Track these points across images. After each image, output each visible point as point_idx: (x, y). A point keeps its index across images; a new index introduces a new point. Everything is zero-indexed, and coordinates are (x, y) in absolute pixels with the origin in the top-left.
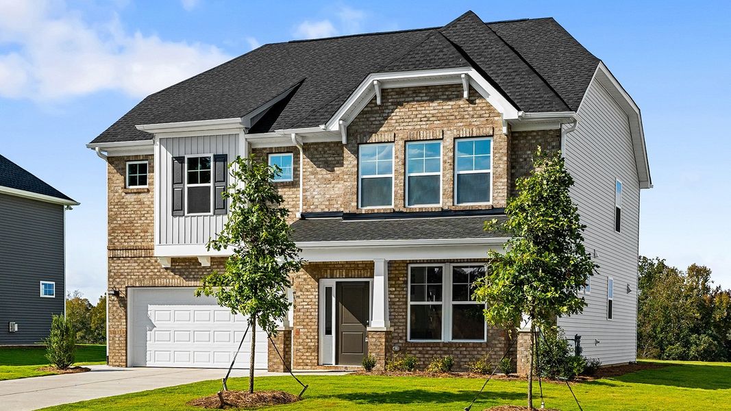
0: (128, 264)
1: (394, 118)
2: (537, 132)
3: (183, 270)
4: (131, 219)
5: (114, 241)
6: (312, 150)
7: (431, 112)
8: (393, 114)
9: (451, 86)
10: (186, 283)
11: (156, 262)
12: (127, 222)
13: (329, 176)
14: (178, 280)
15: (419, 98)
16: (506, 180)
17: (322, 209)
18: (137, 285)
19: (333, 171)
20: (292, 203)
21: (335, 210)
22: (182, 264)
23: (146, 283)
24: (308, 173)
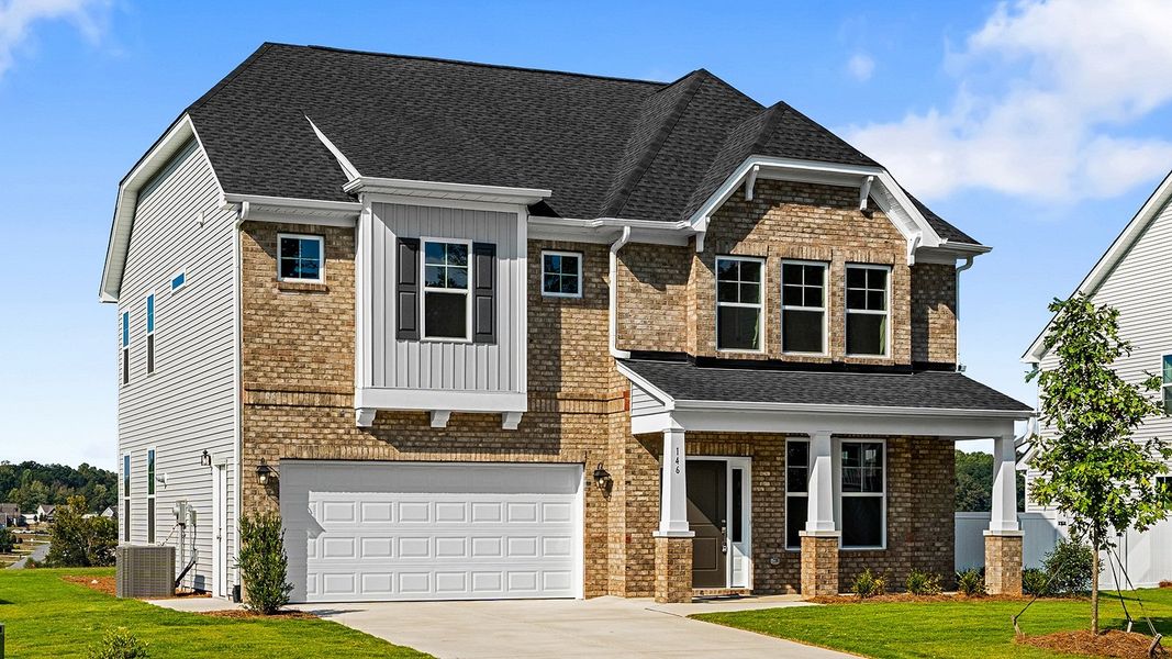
0: (285, 419)
1: (767, 222)
2: (931, 265)
3: (395, 433)
4: (290, 336)
5: (255, 374)
6: (632, 253)
7: (817, 221)
8: (765, 217)
9: (842, 188)
10: (398, 455)
11: (342, 416)
12: (283, 342)
13: (658, 297)
14: (384, 450)
15: (800, 199)
16: (910, 327)
17: (650, 347)
18: (305, 455)
19: (664, 289)
20: (584, 333)
21: (668, 350)
22: (392, 422)
23: (323, 452)
24: (626, 290)
